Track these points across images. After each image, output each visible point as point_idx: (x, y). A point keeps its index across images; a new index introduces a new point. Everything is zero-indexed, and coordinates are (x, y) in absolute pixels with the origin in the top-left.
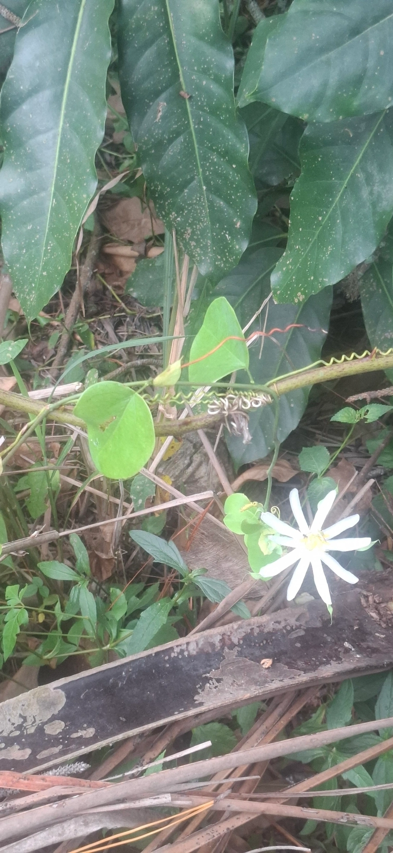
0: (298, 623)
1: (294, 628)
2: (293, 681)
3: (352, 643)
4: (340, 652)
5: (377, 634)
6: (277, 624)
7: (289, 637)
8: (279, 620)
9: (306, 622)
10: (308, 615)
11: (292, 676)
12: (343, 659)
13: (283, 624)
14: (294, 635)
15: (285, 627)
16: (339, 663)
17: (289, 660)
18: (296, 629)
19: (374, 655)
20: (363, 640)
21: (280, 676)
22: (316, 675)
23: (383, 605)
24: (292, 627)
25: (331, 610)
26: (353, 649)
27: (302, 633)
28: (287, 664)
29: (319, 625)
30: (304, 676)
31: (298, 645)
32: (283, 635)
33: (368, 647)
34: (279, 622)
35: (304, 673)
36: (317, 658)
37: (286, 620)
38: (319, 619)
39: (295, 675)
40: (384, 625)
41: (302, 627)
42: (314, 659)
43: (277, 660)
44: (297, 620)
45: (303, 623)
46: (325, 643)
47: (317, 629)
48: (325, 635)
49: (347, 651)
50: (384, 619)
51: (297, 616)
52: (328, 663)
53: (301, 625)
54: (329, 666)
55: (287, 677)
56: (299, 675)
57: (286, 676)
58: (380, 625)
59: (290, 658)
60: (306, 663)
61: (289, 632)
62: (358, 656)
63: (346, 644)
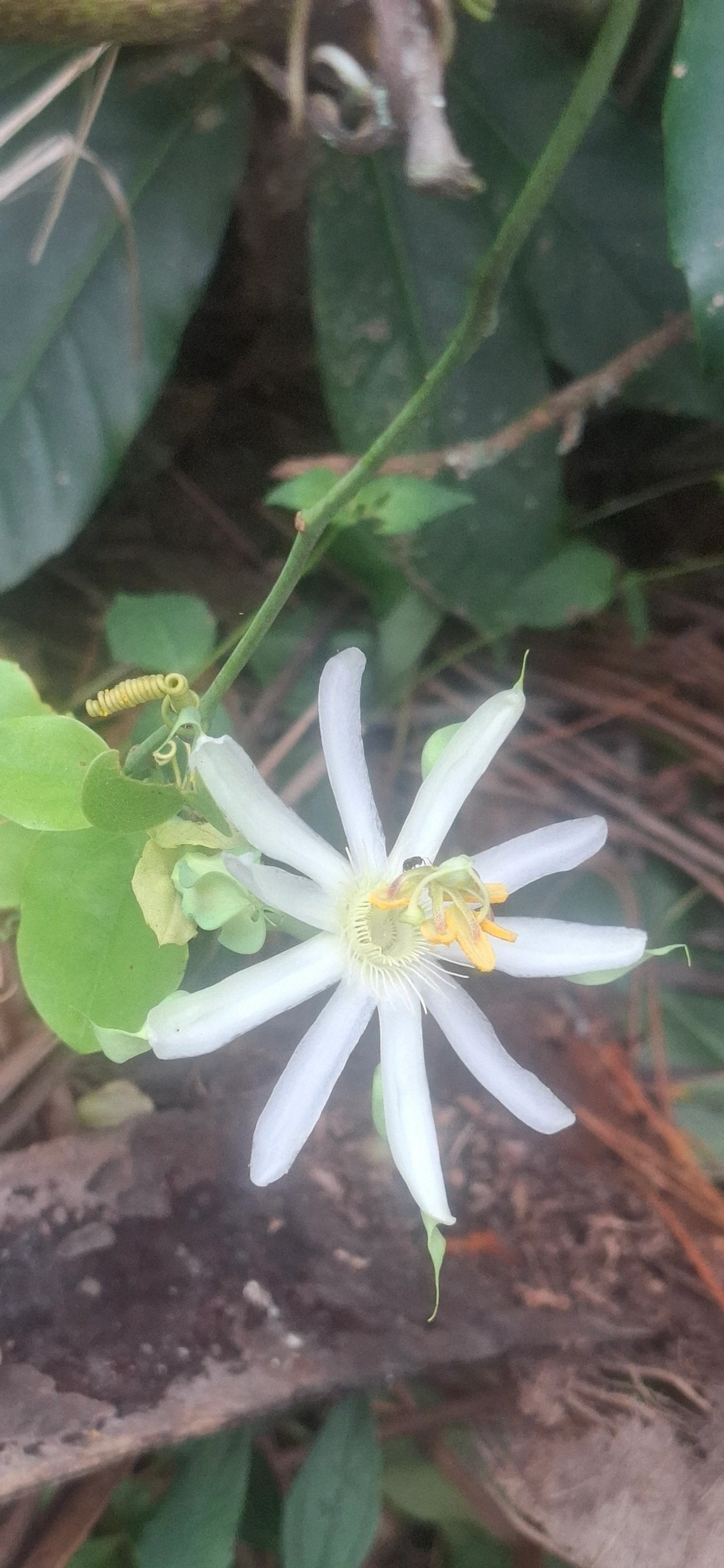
0: (93, 1200)
1: (79, 1216)
2: (79, 1456)
3: (270, 1283)
4: (231, 1320)
5: (342, 1255)
6: (22, 1200)
7: (59, 1253)
8: (31, 1181)
9: (122, 1198)
10: (128, 1169)
11: (73, 1427)
12: (247, 1354)
13: (42, 1200)
14: (77, 1247)
15: (47, 1214)
16: (235, 1372)
17: (57, 1352)
18: (85, 1221)
19: (343, 1339)
20: (303, 1277)
21: (22, 1427)
22: (166, 1427)
23: (350, 1147)
24: (71, 1214)
25: (437, 1248)
26: (274, 1311)
27: (103, 1238)
28: (50, 1369)
29: (158, 1206)
30: (117, 1432)
31: (92, 1287)
32: (40, 1247)
33: (320, 1305)
34: (27, 1192)
35: (120, 1415)
36: (157, 1346)
37: (53, 1185)
38: (163, 1185)
39: (85, 1424)
40: (359, 1221)
41: (107, 1215)
42: (147, 1348)
43: (16, 1350)
44: (93, 1185)
45: (109, 1197)
46: (184, 1281)
47: (150, 1225)
48: (182, 1251)
49: (255, 1317)
50: (357, 1196)
51: (91, 1171)
52: (194, 1368)
53: (101, 1208)
54: (200, 1383)
55: (54, 1430)
56: (100, 1425)
57: (48, 1430)
58: (345, 1219)
59: (63, 1341)
60: (120, 1368)
61: (61, 1233)
62: (294, 1341)
63: (254, 1291)
